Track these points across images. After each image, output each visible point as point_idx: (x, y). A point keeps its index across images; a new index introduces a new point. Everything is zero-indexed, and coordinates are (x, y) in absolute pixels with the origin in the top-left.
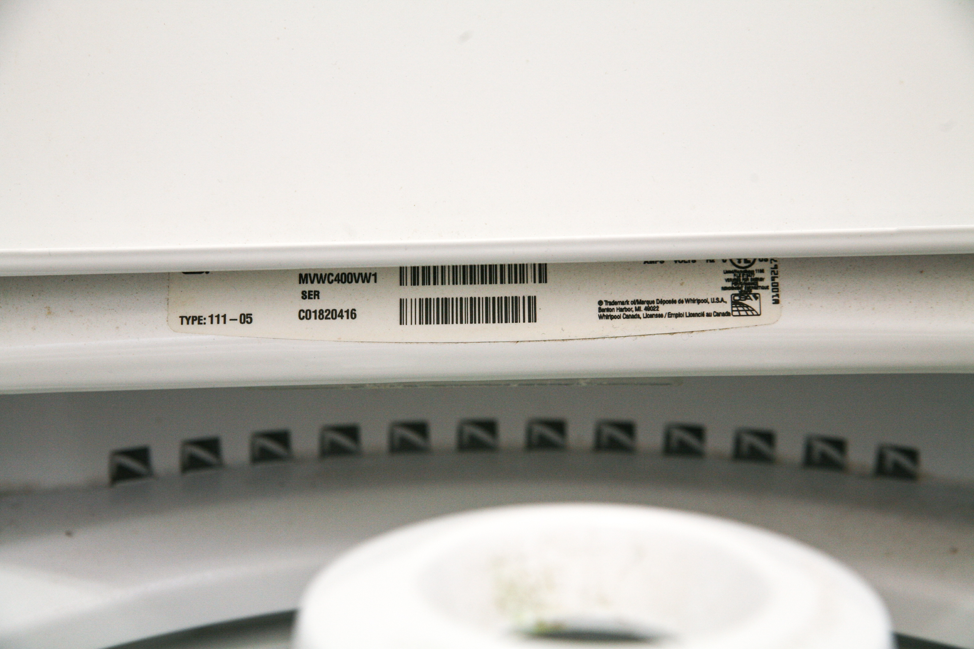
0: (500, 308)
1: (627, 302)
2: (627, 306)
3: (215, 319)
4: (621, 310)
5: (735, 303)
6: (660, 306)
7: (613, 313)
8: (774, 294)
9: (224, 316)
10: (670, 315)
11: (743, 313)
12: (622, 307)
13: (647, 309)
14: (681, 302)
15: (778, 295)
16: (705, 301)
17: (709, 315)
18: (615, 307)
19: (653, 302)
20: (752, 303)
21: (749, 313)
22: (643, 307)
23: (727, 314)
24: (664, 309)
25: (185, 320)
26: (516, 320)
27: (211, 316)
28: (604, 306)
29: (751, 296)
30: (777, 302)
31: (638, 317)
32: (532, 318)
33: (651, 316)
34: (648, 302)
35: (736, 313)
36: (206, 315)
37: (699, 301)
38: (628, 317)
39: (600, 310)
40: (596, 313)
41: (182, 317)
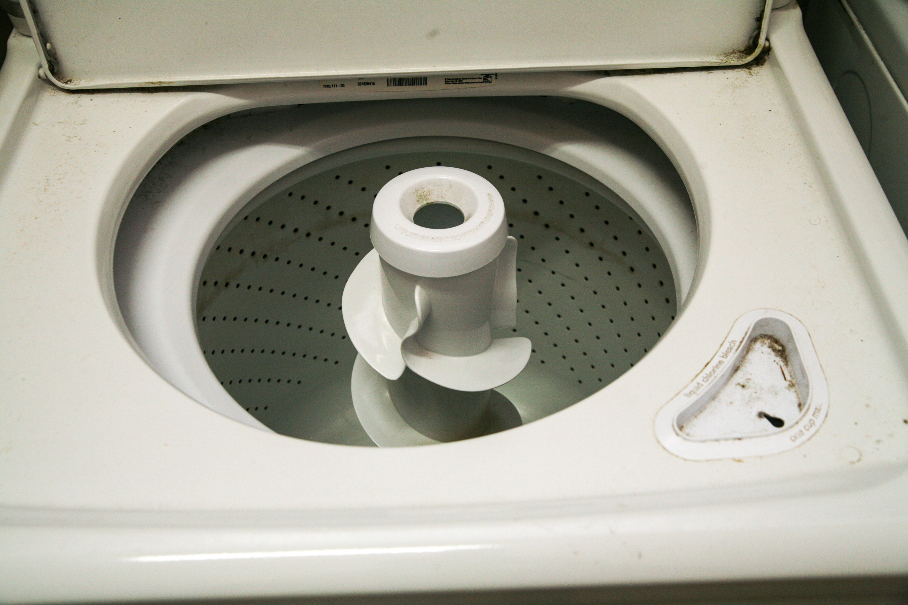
0: (416, 80)
1: (453, 79)
2: (453, 80)
3: (334, 86)
4: (451, 81)
5: (484, 79)
6: (463, 80)
7: (449, 82)
8: (496, 76)
9: (336, 85)
10: (466, 83)
11: (487, 82)
12: (452, 80)
13: (459, 81)
14: (469, 79)
15: (497, 77)
16: (476, 78)
17: (477, 83)
18: (450, 80)
19: (461, 79)
20: (490, 79)
21: (488, 82)
22: (458, 80)
23: (482, 82)
24: (464, 81)
25: (325, 87)
26: (421, 85)
27: (332, 85)
28: (446, 80)
29: (489, 77)
30: (496, 79)
31: (456, 83)
32: (426, 84)
33: (460, 83)
34: (460, 79)
35: (484, 82)
36: (331, 85)
37: (474, 79)
38: (453, 83)
39: (446, 81)
40: (444, 82)
41: (324, 86)
